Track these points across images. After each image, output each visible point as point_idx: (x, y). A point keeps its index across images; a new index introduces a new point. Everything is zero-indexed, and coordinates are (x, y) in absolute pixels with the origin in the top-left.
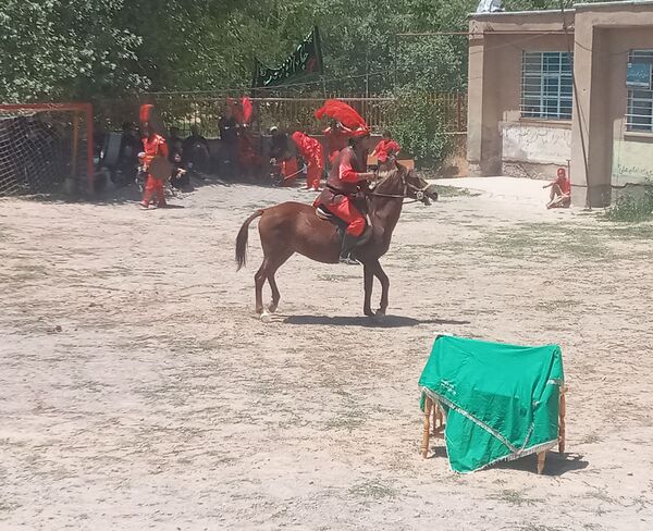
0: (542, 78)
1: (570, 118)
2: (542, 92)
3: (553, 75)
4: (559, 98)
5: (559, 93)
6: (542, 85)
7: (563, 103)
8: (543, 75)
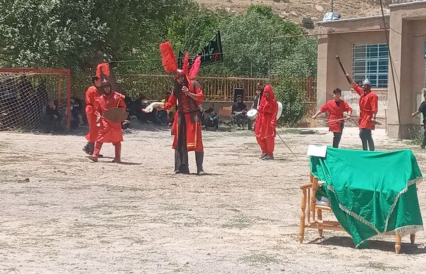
0: (366, 62)
1: (386, 86)
2: (366, 71)
3: (374, 60)
4: (378, 74)
5: (378, 71)
6: (366, 66)
7: (380, 77)
8: (367, 60)
